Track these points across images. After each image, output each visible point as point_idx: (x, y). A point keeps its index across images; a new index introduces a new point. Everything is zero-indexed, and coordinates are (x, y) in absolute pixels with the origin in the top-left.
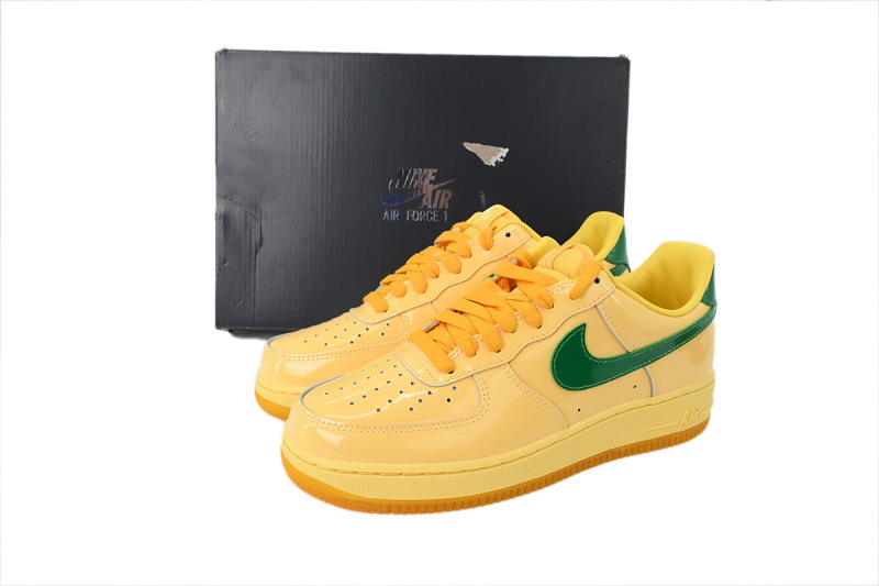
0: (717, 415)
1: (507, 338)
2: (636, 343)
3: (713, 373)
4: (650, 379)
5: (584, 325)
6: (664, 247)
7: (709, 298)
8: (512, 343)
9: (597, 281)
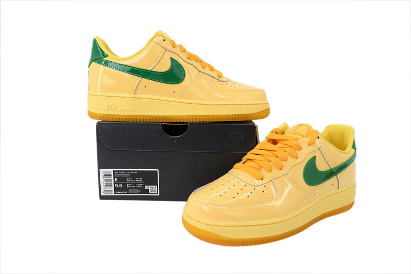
0: (357, 200)
1: (284, 163)
2: (334, 164)
3: (355, 181)
4: (338, 181)
5: (315, 157)
6: (329, 127)
7: (354, 147)
8: (287, 165)
9: (318, 138)
